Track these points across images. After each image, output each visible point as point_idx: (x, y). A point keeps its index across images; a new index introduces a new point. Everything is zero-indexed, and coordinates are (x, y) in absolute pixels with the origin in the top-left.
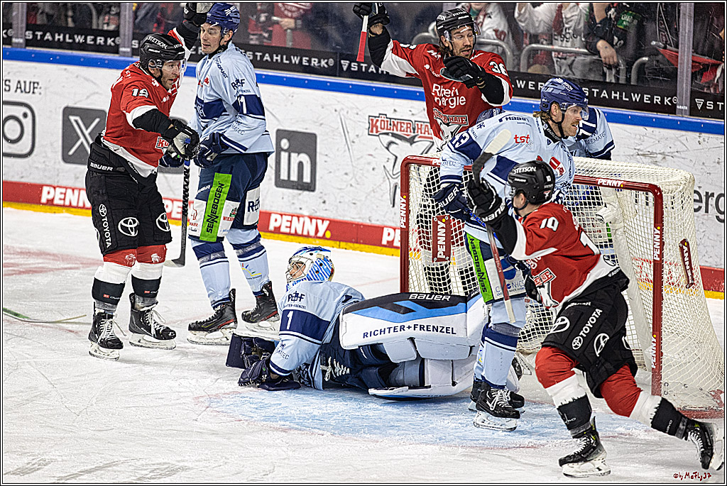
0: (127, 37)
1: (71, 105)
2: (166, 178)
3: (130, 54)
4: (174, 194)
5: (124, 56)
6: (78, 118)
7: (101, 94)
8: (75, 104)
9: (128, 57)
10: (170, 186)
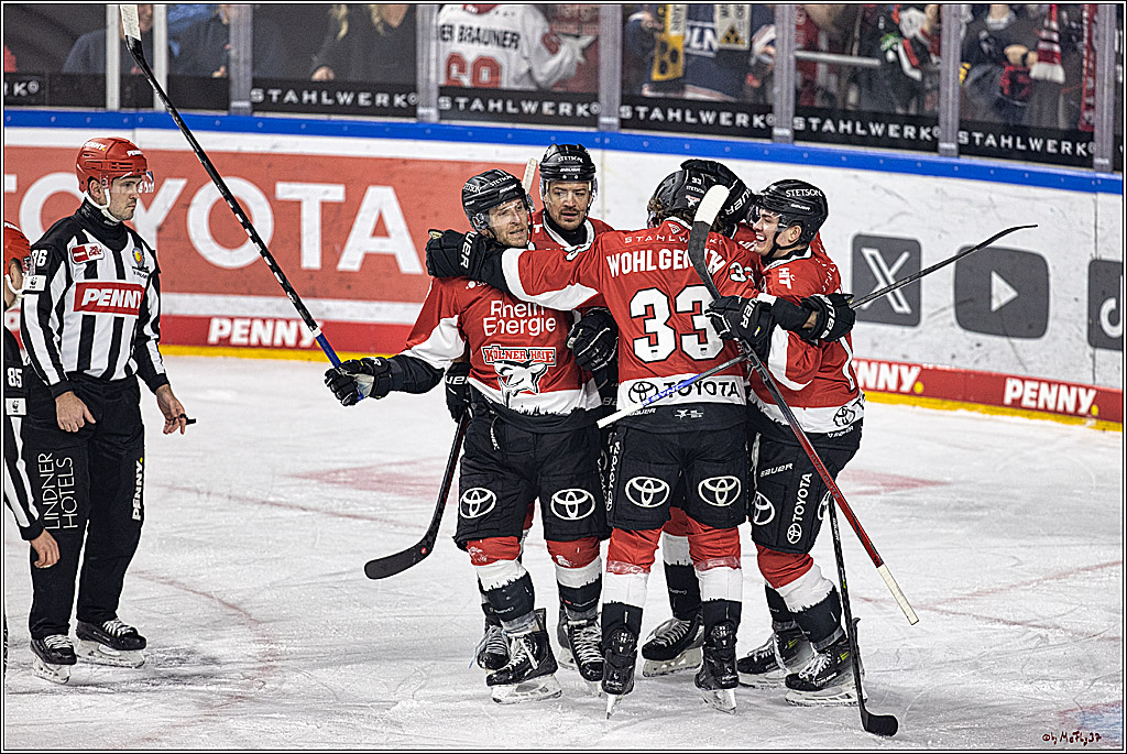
0: (950, 128)
1: (865, 231)
2: (1013, 345)
3: (956, 154)
4: (1026, 369)
5: (946, 156)
6: (875, 252)
7: (910, 214)
8: (872, 229)
9: (952, 157)
10: (1018, 357)
